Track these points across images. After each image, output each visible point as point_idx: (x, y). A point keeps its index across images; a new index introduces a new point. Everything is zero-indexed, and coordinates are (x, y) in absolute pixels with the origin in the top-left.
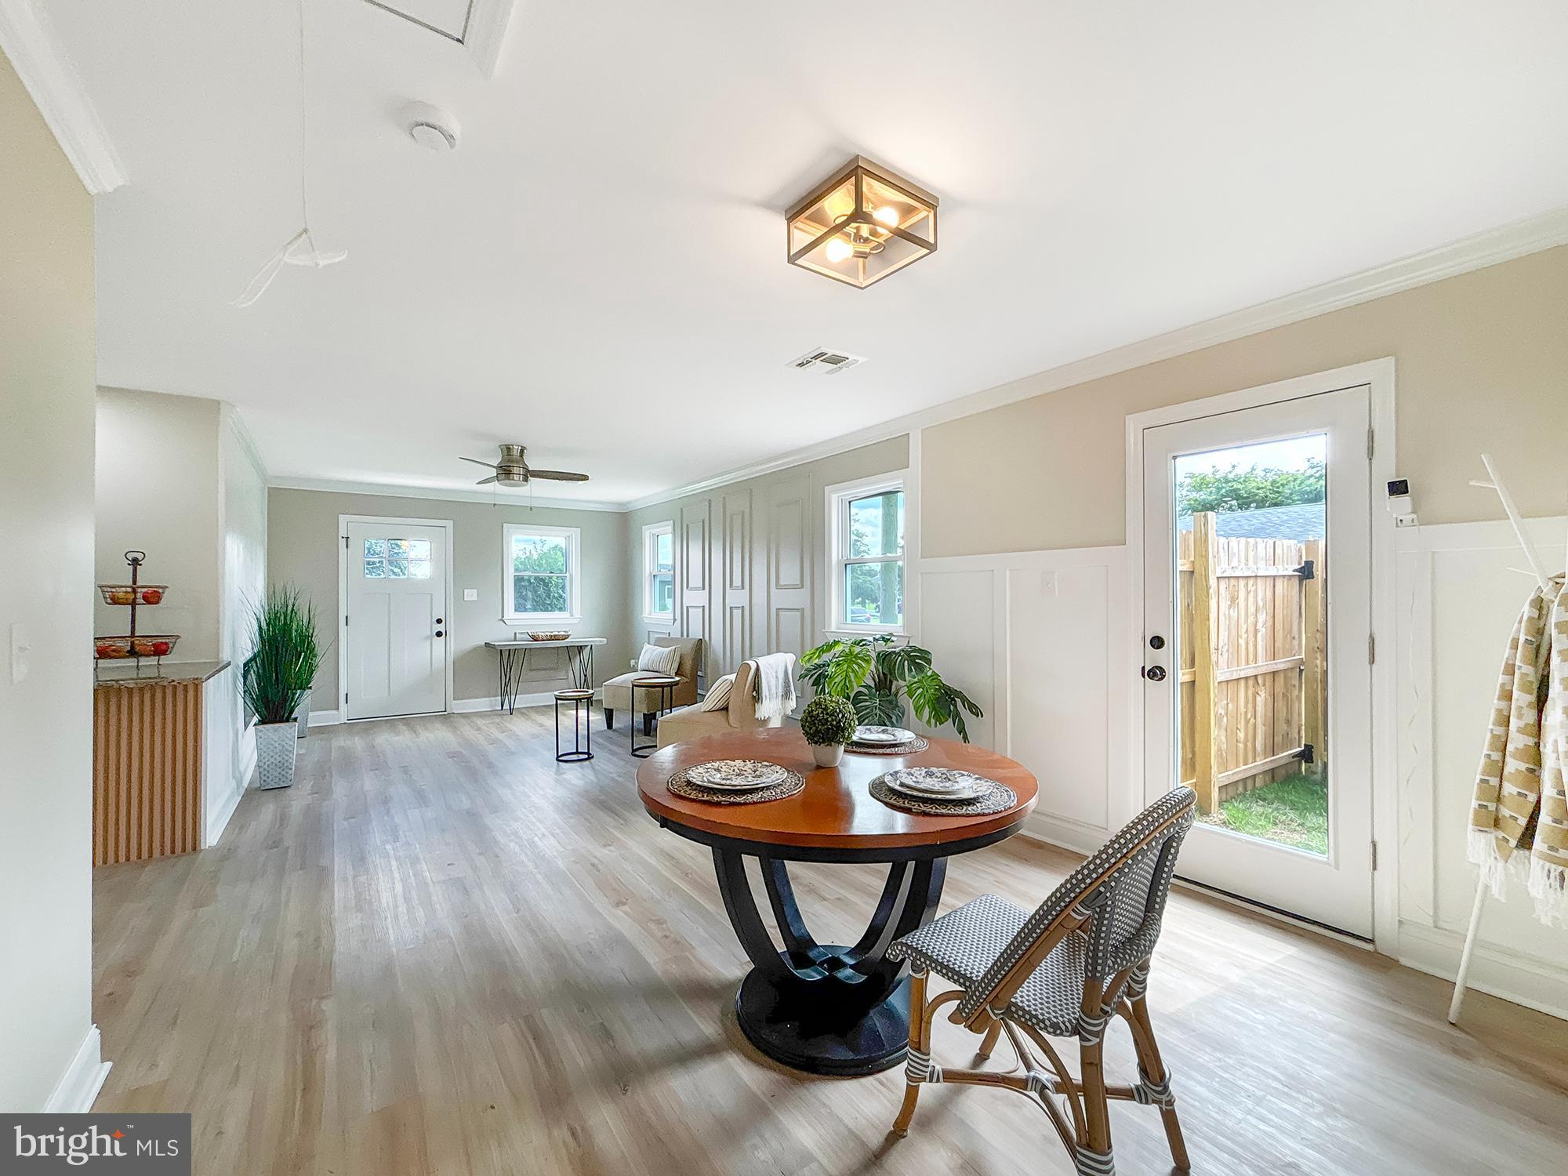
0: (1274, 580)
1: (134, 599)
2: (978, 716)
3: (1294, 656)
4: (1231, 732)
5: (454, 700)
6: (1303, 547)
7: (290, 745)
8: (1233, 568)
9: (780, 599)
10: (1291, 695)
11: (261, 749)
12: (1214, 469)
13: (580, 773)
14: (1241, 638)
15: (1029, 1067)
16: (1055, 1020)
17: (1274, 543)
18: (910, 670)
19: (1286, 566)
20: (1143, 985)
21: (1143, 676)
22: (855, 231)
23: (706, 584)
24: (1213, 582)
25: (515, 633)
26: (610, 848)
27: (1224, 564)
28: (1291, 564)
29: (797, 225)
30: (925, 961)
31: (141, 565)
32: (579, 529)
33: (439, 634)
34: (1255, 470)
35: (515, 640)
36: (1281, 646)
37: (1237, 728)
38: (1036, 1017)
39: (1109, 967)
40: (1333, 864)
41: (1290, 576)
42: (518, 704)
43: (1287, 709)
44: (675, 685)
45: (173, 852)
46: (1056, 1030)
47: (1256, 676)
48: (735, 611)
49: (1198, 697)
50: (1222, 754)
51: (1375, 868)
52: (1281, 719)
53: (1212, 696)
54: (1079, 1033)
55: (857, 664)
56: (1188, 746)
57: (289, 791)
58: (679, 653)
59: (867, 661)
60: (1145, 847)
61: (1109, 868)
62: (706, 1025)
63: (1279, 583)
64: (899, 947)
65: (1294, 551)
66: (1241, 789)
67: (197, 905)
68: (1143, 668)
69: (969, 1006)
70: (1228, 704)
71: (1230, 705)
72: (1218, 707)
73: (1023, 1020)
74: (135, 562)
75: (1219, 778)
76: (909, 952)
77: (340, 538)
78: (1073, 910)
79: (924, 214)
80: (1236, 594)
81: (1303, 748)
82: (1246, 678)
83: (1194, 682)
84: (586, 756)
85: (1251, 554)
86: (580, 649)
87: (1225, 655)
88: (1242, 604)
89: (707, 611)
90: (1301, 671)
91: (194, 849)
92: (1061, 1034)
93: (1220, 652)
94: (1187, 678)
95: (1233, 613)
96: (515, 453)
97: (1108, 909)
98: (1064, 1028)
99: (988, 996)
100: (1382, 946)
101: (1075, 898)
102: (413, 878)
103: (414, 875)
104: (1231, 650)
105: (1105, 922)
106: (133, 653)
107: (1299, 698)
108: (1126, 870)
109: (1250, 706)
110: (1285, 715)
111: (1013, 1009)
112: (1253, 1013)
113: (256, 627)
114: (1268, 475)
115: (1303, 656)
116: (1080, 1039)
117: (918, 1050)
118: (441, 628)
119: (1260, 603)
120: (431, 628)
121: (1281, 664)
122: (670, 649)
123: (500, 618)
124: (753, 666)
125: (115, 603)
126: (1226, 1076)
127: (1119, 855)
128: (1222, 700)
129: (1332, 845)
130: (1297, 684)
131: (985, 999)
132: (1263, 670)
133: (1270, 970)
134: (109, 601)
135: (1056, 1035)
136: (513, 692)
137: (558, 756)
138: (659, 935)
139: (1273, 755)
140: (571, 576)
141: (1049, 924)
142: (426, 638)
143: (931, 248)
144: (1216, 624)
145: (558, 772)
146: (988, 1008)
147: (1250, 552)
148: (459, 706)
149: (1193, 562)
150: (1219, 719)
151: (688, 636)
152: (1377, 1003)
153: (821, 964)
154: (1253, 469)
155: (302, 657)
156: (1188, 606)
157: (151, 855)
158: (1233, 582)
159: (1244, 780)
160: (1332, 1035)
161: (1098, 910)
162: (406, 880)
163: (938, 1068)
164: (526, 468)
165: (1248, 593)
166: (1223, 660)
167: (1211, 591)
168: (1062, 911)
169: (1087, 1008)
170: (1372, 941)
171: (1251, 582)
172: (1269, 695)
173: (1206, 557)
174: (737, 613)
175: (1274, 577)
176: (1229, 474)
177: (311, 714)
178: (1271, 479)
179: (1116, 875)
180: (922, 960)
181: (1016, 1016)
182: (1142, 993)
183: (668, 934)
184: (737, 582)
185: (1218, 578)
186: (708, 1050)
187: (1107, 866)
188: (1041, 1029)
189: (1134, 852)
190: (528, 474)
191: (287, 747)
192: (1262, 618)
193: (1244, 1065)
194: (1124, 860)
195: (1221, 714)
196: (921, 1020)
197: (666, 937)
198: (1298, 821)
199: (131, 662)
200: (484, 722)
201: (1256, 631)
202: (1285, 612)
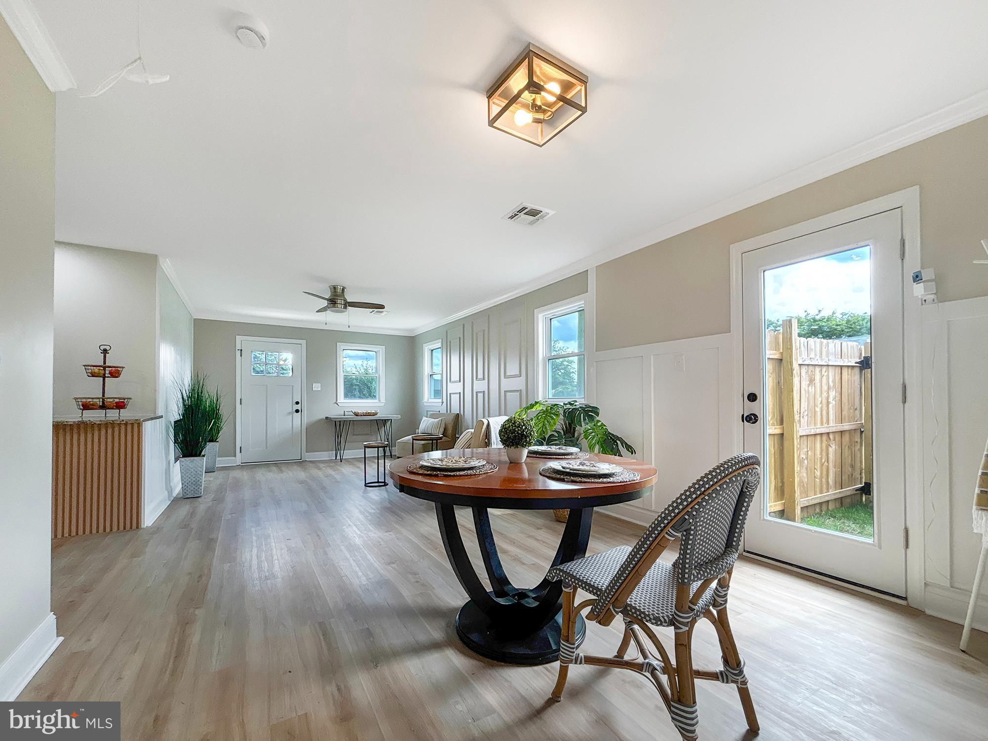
0: (841, 369)
1: (104, 374)
2: (632, 454)
3: (856, 421)
4: (810, 470)
5: (306, 452)
6: (863, 347)
7: (201, 471)
8: (810, 358)
9: (507, 384)
10: (854, 448)
11: (183, 473)
12: (806, 314)
13: (379, 493)
14: (817, 407)
15: (645, 657)
16: (657, 615)
17: (841, 343)
18: (584, 419)
19: (850, 360)
20: (725, 598)
21: (743, 421)
22: (532, 102)
23: (462, 379)
24: (795, 366)
25: (344, 412)
26: (390, 533)
27: (804, 356)
28: (854, 358)
29: (494, 101)
30: (571, 579)
31: (108, 353)
32: (384, 347)
33: (297, 411)
34: (835, 313)
35: (344, 416)
36: (847, 415)
37: (815, 468)
38: (644, 613)
39: (694, 575)
40: (877, 545)
41: (853, 367)
42: (345, 456)
43: (852, 457)
44: (439, 440)
45: (125, 528)
46: (658, 621)
47: (828, 433)
48: (479, 394)
49: (786, 444)
50: (804, 485)
51: (907, 546)
52: (847, 464)
53: (795, 444)
54: (674, 624)
55: (551, 417)
56: (779, 477)
57: (199, 499)
58: (444, 422)
59: (557, 415)
60: (718, 488)
61: (692, 502)
62: (436, 632)
63: (845, 371)
64: (555, 571)
65: (856, 350)
66: (818, 510)
67: (134, 555)
68: (743, 416)
69: (599, 607)
70: (808, 451)
71: (809, 452)
72: (801, 453)
73: (635, 615)
74: (105, 352)
75: (801, 501)
76: (561, 574)
77: (237, 350)
78: (667, 533)
79: (579, 88)
80: (813, 377)
81: (863, 485)
82: (821, 434)
83: (782, 435)
84: (383, 484)
85: (824, 350)
86: (385, 422)
87: (806, 418)
88: (818, 385)
89: (462, 396)
90: (862, 432)
91: (137, 527)
92: (661, 625)
93: (802, 416)
94: (778, 431)
95: (811, 389)
96: (339, 291)
97: (692, 532)
98: (663, 620)
99: (611, 599)
100: (912, 602)
101: (668, 523)
102: (264, 546)
103: (265, 545)
104: (810, 415)
105: (690, 542)
106: (103, 407)
107: (860, 450)
108: (704, 504)
109: (824, 454)
110: (850, 461)
111: (629, 608)
112: (815, 640)
113: (180, 397)
114: (844, 317)
115: (863, 422)
116: (675, 628)
117: (567, 641)
118: (298, 407)
119: (831, 384)
120: (292, 407)
121: (846, 426)
122: (438, 420)
123: (335, 402)
124: (486, 422)
125: (93, 376)
126: (791, 676)
127: (699, 493)
128: (803, 449)
129: (876, 531)
130: (859, 441)
131: (609, 601)
132: (834, 430)
133: (829, 614)
134: (89, 374)
135: (658, 625)
136: (342, 449)
137: (366, 484)
138: (413, 580)
139: (842, 489)
140: (379, 375)
141: (651, 544)
142: (289, 413)
143: (583, 110)
144: (799, 395)
145: (365, 492)
146: (611, 607)
147: (823, 348)
148: (309, 456)
149: (782, 353)
150: (801, 462)
151: (450, 411)
152: (906, 636)
153: (514, 596)
154: (834, 313)
155: (213, 422)
156: (779, 383)
157: (111, 530)
158: (811, 368)
159: (821, 504)
160: (872, 655)
161: (685, 533)
162: (260, 547)
163: (581, 655)
164: (345, 300)
165: (822, 376)
166: (804, 421)
167: (794, 372)
168: (659, 534)
169: (679, 607)
170: (905, 599)
171: (824, 369)
172: (839, 447)
173: (791, 349)
174: (480, 396)
175: (841, 366)
176: (816, 316)
177: (218, 459)
178: (846, 319)
179: (697, 507)
180: (569, 578)
181: (631, 613)
182: (725, 604)
183: (418, 580)
184: (480, 376)
185: (800, 365)
186: (435, 646)
187: (690, 500)
188: (647, 621)
189: (710, 491)
190: (348, 304)
191: (199, 472)
192: (832, 394)
193: (805, 670)
194: (702, 496)
195: (803, 458)
196: (569, 620)
197: (418, 582)
198: (859, 530)
199: (102, 413)
200: (324, 465)
201: (828, 403)
202: (849, 391)
